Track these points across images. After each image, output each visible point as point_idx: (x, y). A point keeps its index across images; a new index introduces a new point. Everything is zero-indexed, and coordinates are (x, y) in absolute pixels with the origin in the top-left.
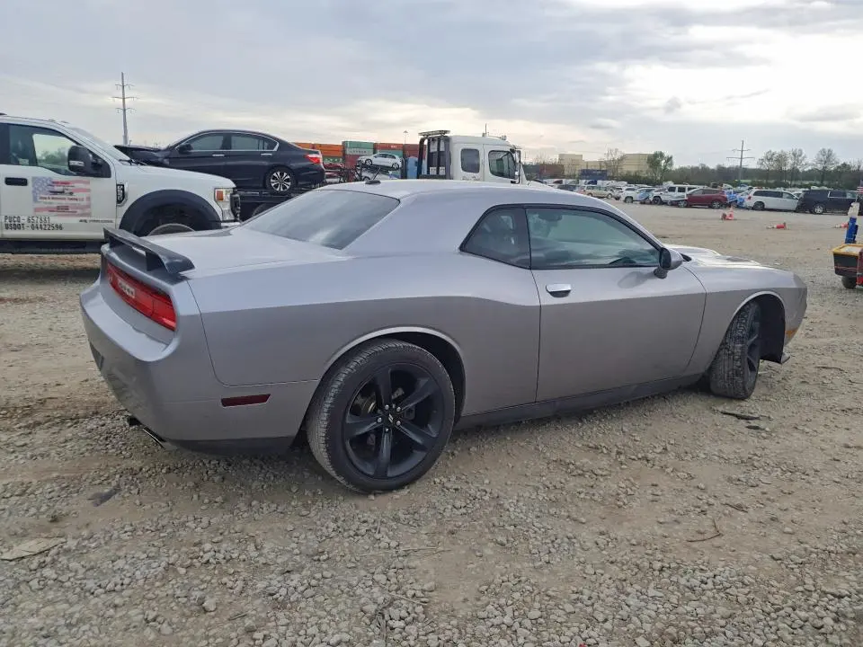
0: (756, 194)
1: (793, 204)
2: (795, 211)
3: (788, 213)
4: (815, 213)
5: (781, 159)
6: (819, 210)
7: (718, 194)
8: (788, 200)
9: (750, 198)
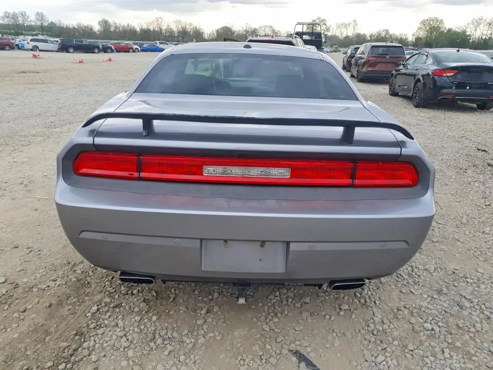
0: (32, 40)
1: (56, 47)
2: (57, 51)
3: (53, 53)
4: (69, 52)
5: (14, 16)
6: (71, 50)
7: (6, 41)
8: (52, 45)
9: (28, 43)
